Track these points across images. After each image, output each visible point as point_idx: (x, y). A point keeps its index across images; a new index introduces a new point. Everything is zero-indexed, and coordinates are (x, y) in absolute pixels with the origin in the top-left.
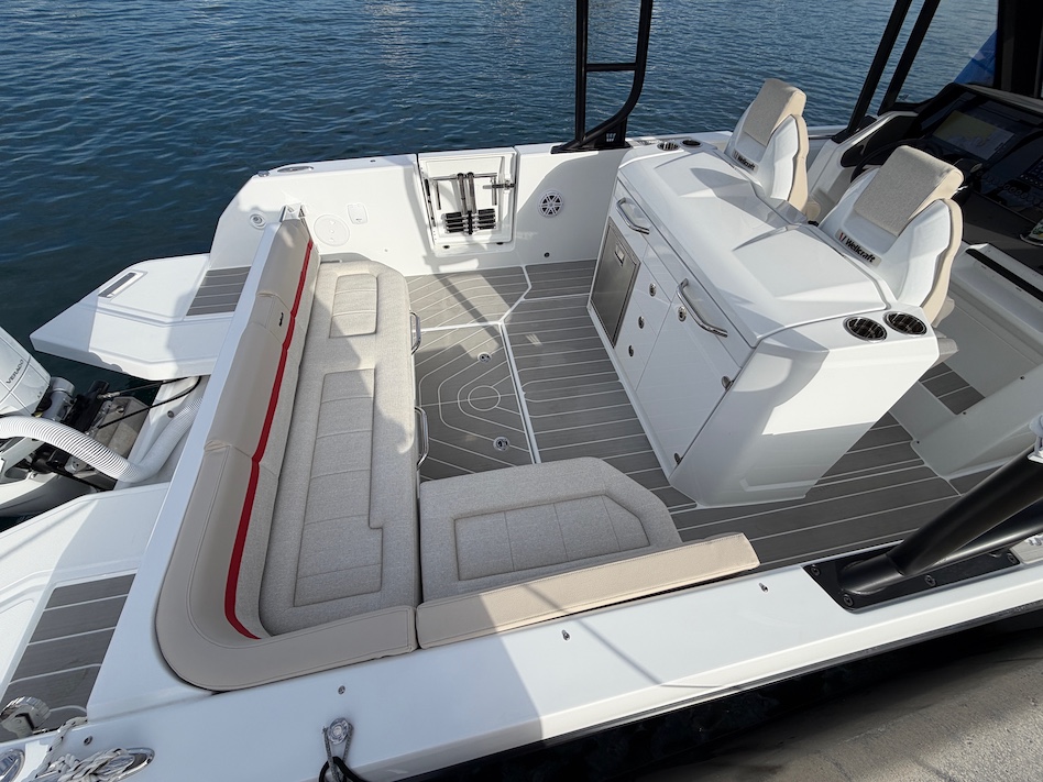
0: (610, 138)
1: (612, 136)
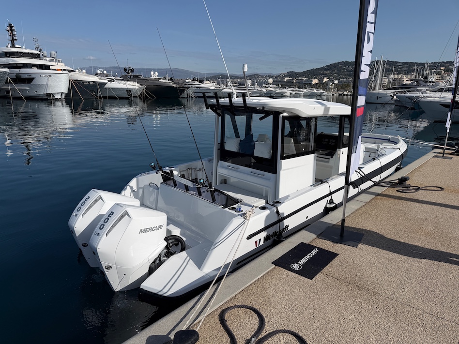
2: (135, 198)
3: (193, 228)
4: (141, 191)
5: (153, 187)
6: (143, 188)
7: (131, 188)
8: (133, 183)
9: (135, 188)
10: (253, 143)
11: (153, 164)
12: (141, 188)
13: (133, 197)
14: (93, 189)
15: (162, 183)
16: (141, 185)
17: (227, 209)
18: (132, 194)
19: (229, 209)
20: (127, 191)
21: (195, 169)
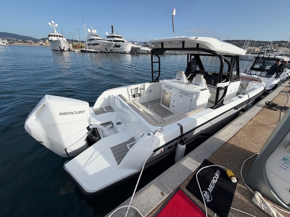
0: (157, 81)
1: (157, 80)
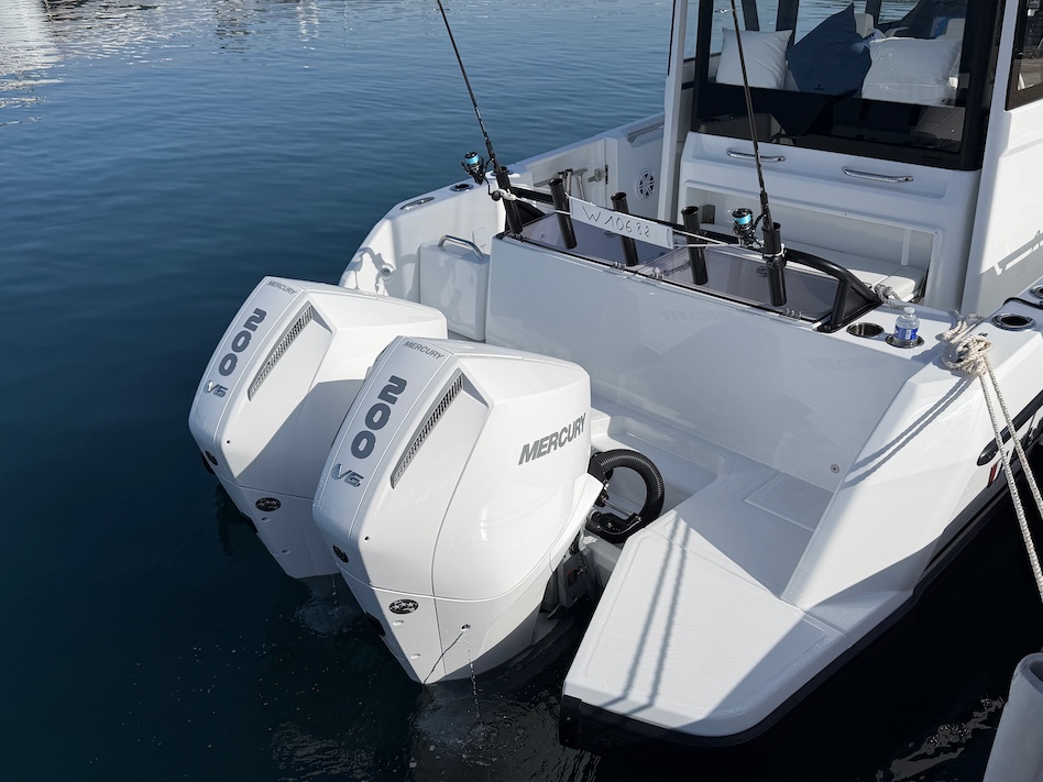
2: (391, 294)
3: (649, 406)
4: (409, 269)
5: (454, 251)
6: (418, 259)
7: (378, 260)
8: (380, 239)
9: (389, 260)
10: (860, 46)
11: (475, 160)
12: (408, 259)
13: (386, 294)
14: (267, 279)
15: (500, 236)
16: (410, 249)
17: (842, 334)
18: (381, 286)
19: (852, 331)
20: (363, 275)
21: (581, 172)
